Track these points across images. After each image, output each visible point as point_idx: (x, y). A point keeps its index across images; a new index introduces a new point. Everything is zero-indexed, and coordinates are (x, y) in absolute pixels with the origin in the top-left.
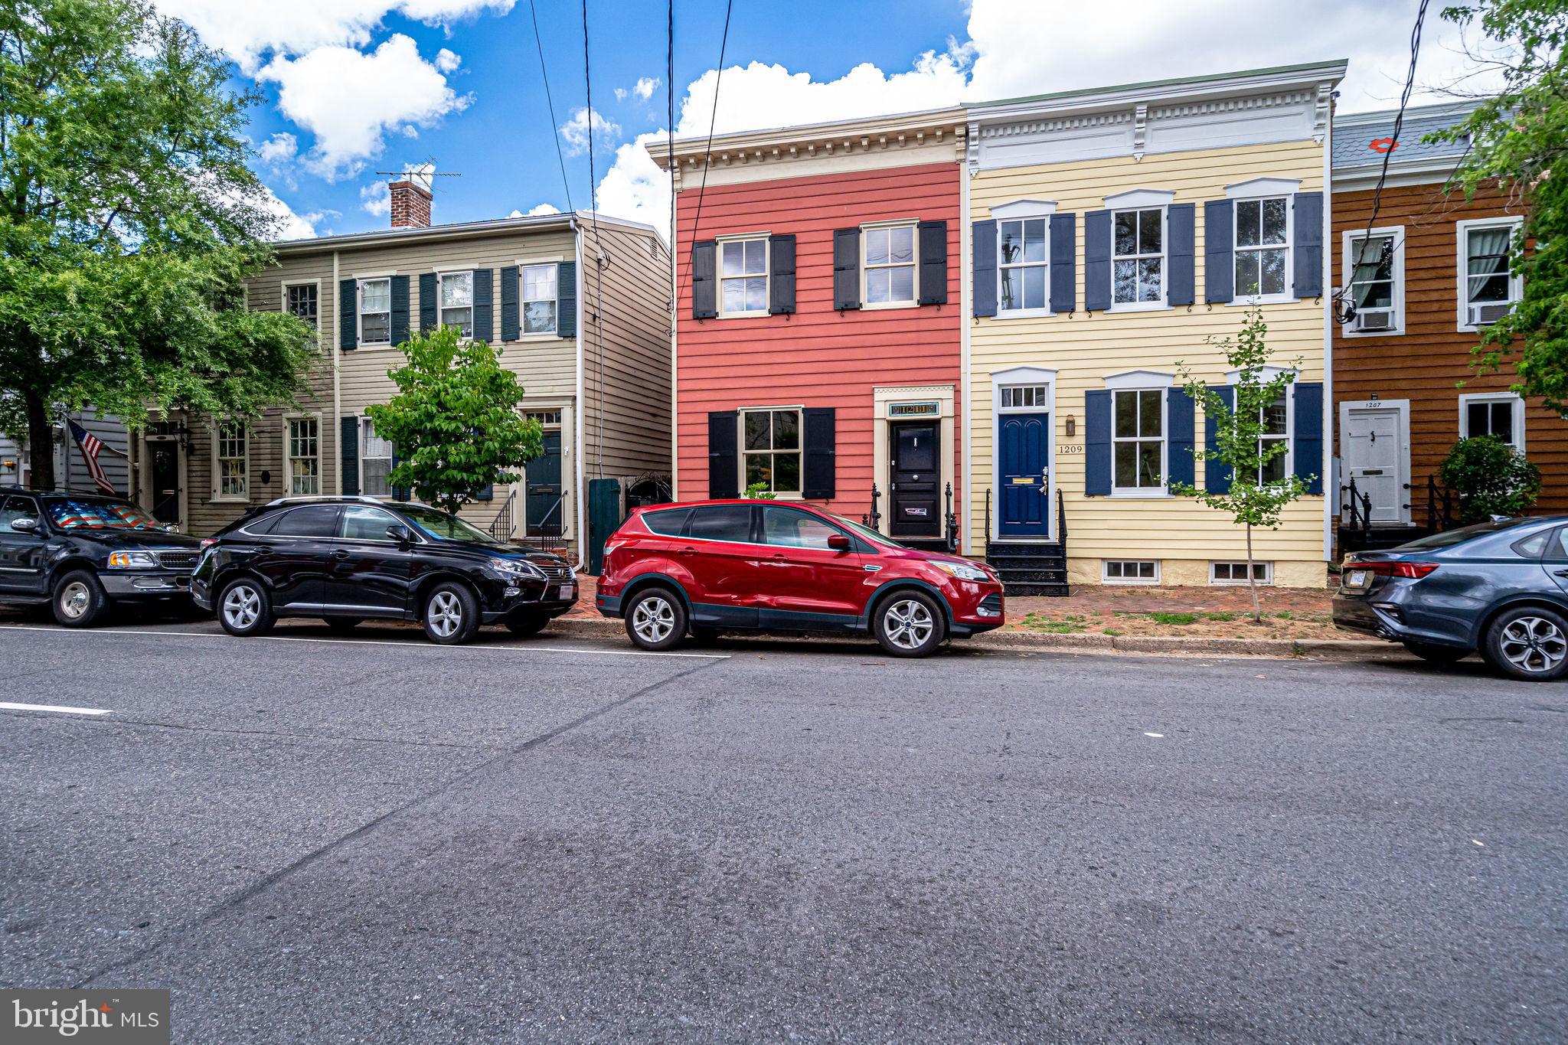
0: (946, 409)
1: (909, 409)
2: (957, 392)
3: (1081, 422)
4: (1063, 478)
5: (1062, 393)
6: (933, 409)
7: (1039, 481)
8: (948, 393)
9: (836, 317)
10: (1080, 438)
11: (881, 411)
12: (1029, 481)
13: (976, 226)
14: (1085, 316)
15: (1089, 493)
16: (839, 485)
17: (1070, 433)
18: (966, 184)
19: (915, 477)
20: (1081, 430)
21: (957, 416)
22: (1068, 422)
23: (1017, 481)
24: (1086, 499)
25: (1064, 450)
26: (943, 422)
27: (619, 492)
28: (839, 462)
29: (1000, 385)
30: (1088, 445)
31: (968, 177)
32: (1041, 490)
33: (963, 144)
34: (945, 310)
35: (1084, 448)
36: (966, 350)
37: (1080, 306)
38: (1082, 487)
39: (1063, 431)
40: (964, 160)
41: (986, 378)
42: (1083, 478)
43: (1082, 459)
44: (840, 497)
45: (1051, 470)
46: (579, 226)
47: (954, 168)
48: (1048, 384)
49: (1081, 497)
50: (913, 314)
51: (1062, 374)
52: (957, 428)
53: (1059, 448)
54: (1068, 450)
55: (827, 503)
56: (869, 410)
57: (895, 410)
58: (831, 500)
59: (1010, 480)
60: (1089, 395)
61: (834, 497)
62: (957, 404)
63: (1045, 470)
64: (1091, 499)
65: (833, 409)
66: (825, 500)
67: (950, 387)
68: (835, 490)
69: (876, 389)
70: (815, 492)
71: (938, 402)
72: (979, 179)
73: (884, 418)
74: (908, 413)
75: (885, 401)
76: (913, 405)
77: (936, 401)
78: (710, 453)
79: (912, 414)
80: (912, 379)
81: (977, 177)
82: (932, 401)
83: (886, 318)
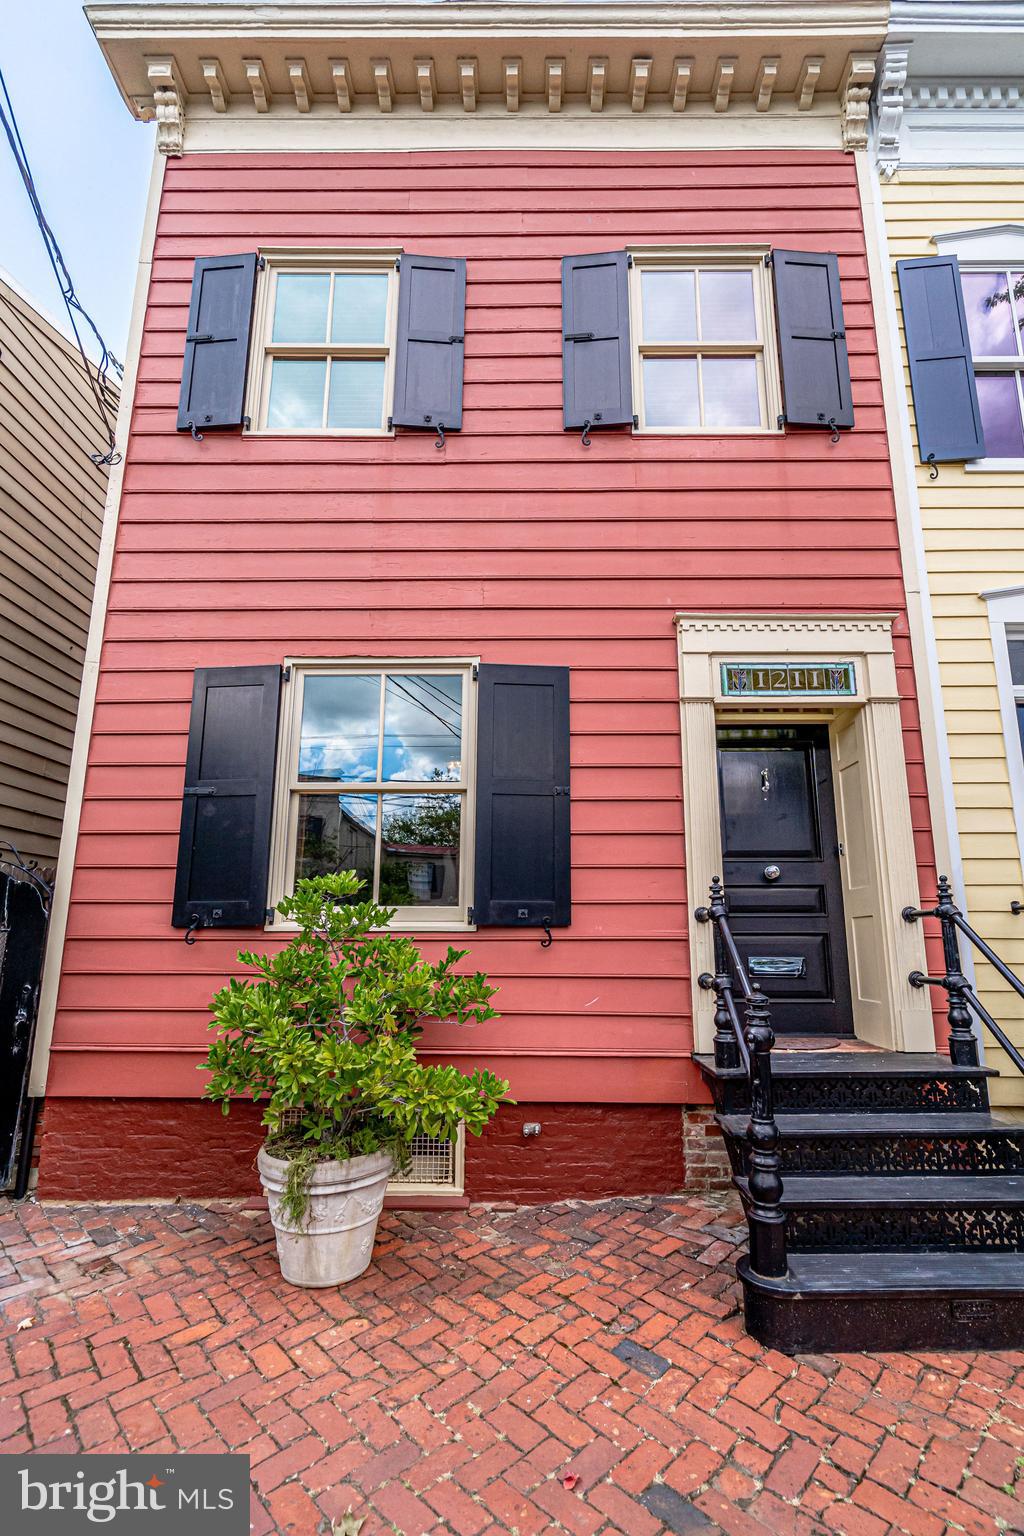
0: (877, 678)
1: (775, 679)
2: (902, 638)
6: (838, 678)
8: (875, 638)
11: (699, 678)
13: (906, 269)
16: (582, 886)
18: (872, 192)
19: (773, 870)
21: (908, 701)
26: (869, 714)
28: (582, 820)
29: (1005, 623)
31: (878, 180)
33: (864, 106)
34: (850, 444)
40: (861, 144)
41: (970, 607)
44: (585, 922)
47: (845, 159)
50: (769, 450)
52: (912, 732)
55: (547, 943)
56: (668, 677)
57: (734, 679)
58: (556, 934)
61: (565, 923)
62: (905, 668)
65: (564, 673)
66: (539, 934)
67: (887, 625)
68: (570, 904)
69: (685, 624)
70: (514, 909)
71: (852, 663)
72: (901, 184)
73: (711, 700)
74: (774, 689)
75: (712, 654)
76: (784, 667)
77: (848, 659)
78: (186, 786)
79: (786, 693)
80: (778, 603)
81: (895, 180)
82: (836, 659)
83: (699, 456)
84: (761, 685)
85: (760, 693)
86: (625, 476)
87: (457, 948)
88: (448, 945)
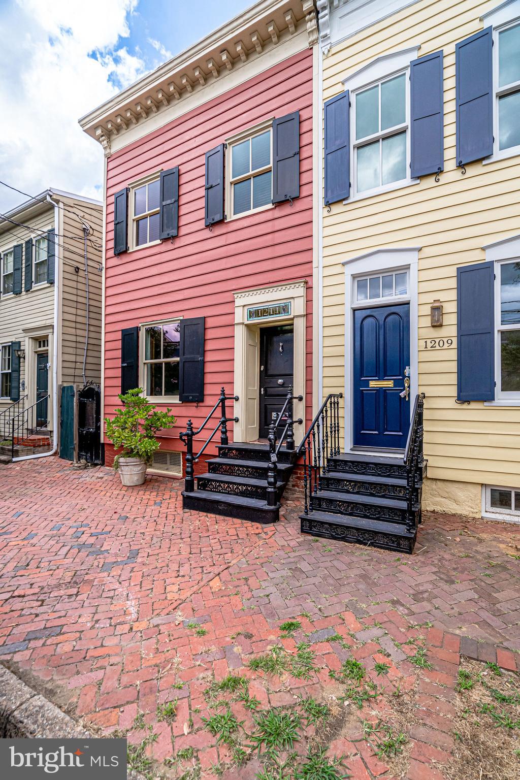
0: (298, 308)
1: (264, 312)
2: (309, 288)
3: (451, 308)
4: (426, 379)
5: (425, 275)
6: (285, 309)
7: (400, 383)
8: (299, 291)
9: (207, 234)
10: (450, 329)
11: (240, 316)
12: (388, 384)
13: (328, 106)
14: (457, 175)
15: (464, 397)
16: (208, 390)
17: (437, 325)
18: (319, 65)
19: (280, 381)
20: (451, 319)
21: (308, 315)
22: (434, 309)
23: (373, 384)
24: (459, 406)
25: (429, 345)
26: (296, 321)
27: (73, 396)
28: (209, 368)
29: (351, 275)
30: (460, 336)
31: (321, 57)
32: (402, 394)
34: (299, 205)
35: (455, 340)
36: (318, 242)
37: (450, 165)
38: (453, 391)
39: (427, 321)
40: (315, 42)
41: (339, 269)
42: (454, 379)
43: (453, 355)
44: (207, 401)
45: (412, 371)
46: (58, 201)
47: (307, 54)
48: (410, 265)
49: (452, 403)
51: (426, 252)
52: (309, 327)
53: (422, 343)
54: (434, 345)
55: (197, 407)
56: (231, 316)
57: (251, 314)
58: (201, 404)
59: (367, 383)
60: (464, 273)
61: (202, 401)
62: (309, 301)
63: (407, 371)
64: (465, 406)
65: (205, 319)
66: (195, 404)
67: (302, 284)
68: (204, 395)
69: (235, 296)
70: (188, 397)
71: (290, 302)
72: (332, 55)
73: (243, 323)
74: (264, 316)
75: (244, 306)
76: (267, 307)
77: (289, 301)
78: (122, 363)
79: (267, 317)
80: (267, 281)
81: (330, 54)
82: (285, 301)
83: (246, 225)
84: (260, 315)
85: (259, 318)
86: (232, 238)
87: (170, 408)
88: (167, 407)
